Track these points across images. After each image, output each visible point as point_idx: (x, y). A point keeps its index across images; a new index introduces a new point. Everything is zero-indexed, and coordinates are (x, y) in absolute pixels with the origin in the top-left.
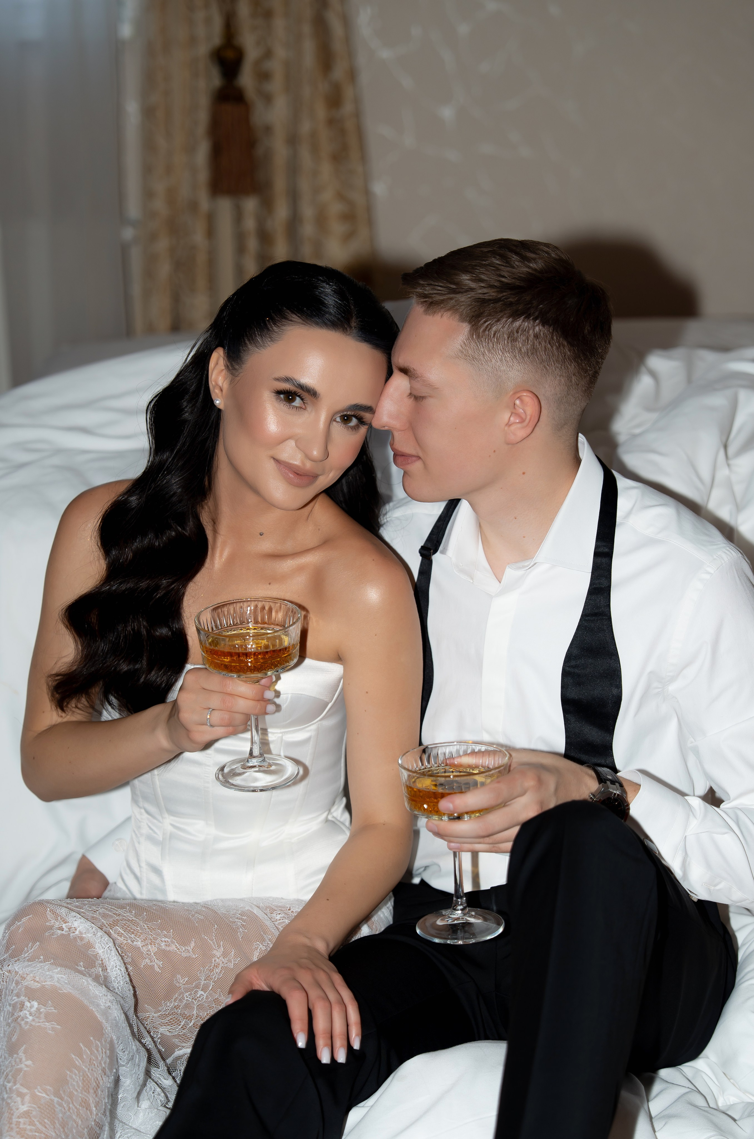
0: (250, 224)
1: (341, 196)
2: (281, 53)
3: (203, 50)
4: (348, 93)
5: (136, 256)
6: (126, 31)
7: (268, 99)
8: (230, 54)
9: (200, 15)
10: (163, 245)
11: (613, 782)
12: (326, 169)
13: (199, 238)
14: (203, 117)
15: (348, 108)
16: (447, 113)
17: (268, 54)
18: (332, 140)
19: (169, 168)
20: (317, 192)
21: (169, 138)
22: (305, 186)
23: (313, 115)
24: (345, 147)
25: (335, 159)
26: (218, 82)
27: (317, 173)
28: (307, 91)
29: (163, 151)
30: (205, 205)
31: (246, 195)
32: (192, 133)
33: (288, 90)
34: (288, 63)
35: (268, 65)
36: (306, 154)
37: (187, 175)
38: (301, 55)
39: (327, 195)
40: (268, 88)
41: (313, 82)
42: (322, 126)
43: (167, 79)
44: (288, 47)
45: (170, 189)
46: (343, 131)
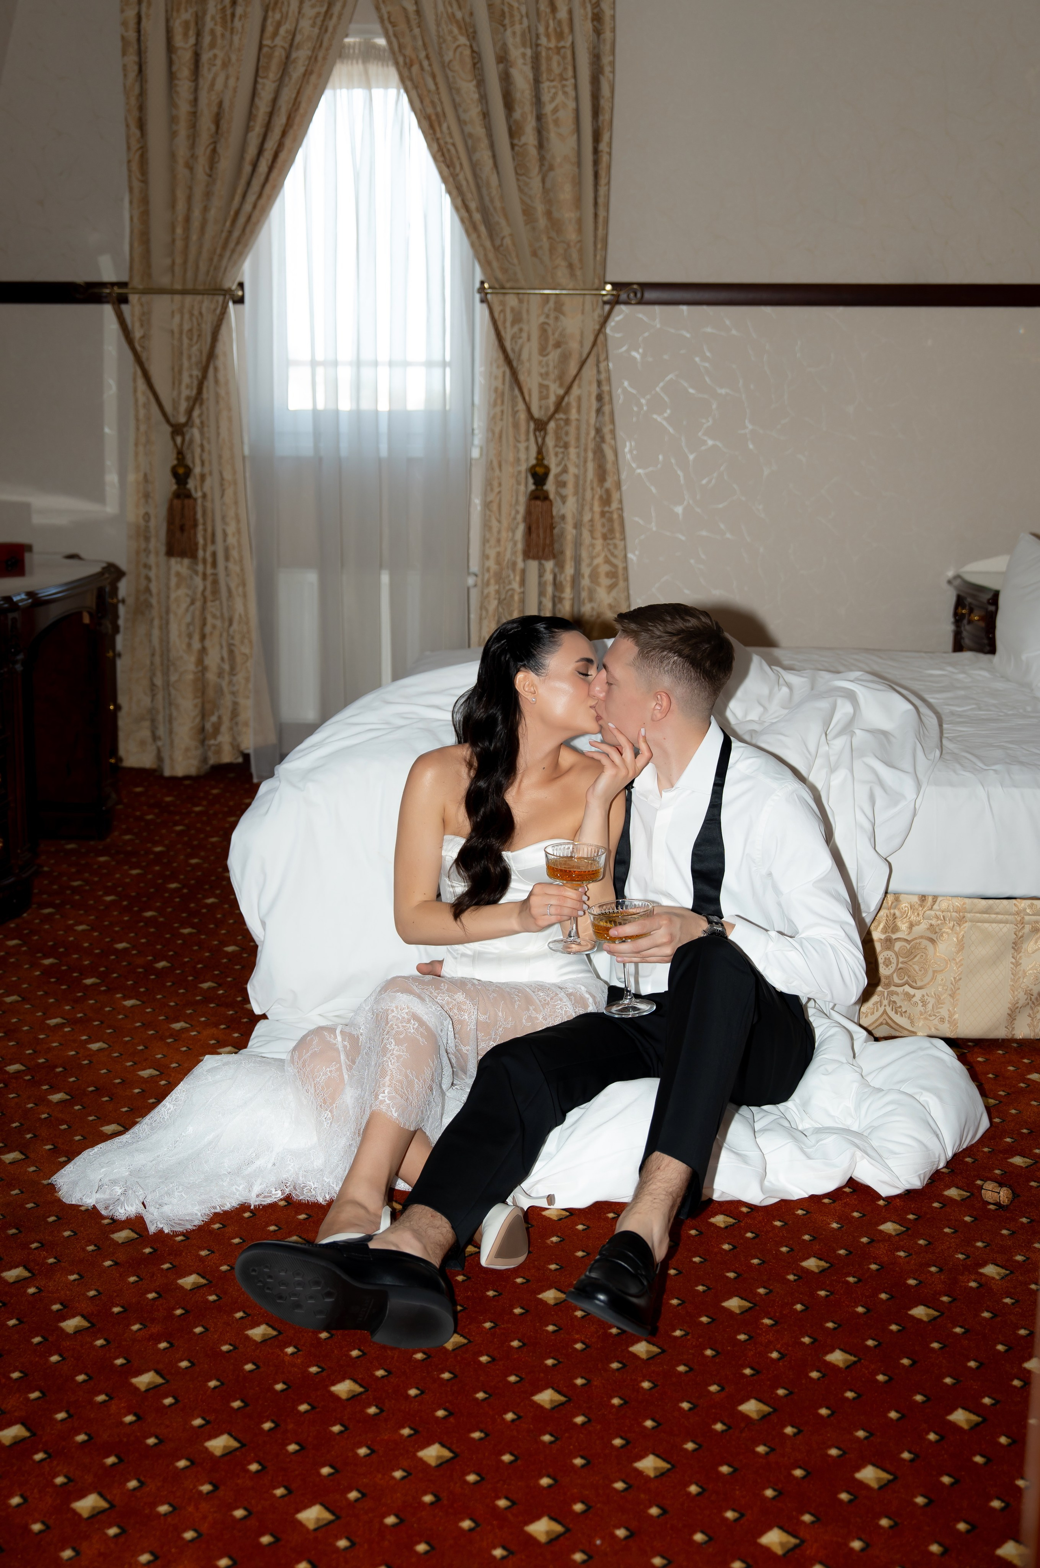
0: (549, 577)
1: (607, 561)
2: (572, 470)
3: (523, 467)
4: (615, 496)
5: (474, 594)
6: (475, 453)
7: (564, 499)
8: (540, 470)
9: (522, 446)
10: (492, 588)
11: (717, 923)
12: (599, 543)
13: (516, 585)
14: (522, 509)
15: (615, 505)
16: (679, 510)
17: (565, 471)
18: (603, 525)
19: (499, 541)
20: (592, 558)
21: (499, 522)
22: (584, 554)
23: (591, 509)
24: (612, 530)
25: (605, 537)
26: (532, 487)
27: (593, 546)
28: (588, 494)
29: (495, 530)
30: (520, 565)
31: (547, 559)
32: (515, 519)
33: (576, 493)
34: (577, 477)
35: (564, 477)
36: (586, 534)
37: (510, 545)
38: (586, 471)
39: (599, 560)
40: (564, 492)
41: (592, 489)
42: (597, 516)
43: (500, 485)
44: (577, 466)
45: (498, 554)
46: (611, 520)
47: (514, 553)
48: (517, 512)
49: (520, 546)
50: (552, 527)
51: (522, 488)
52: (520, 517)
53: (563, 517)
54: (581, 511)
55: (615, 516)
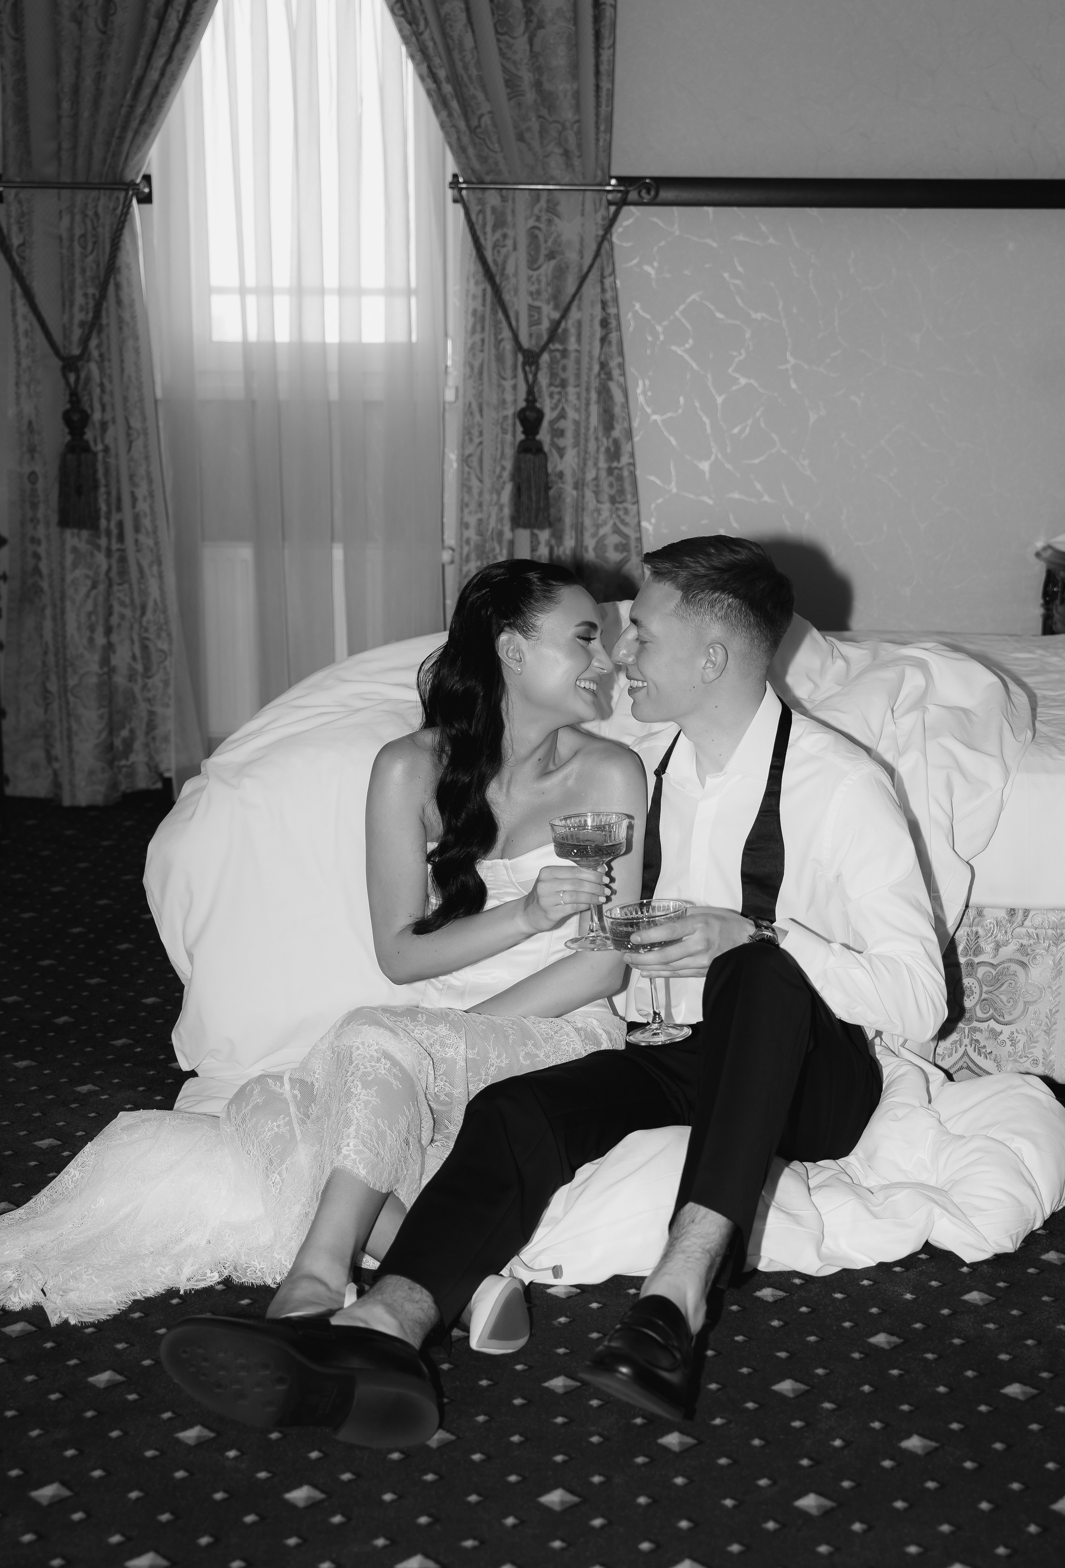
1: (616, 531)
2: (571, 414)
3: (510, 411)
4: (626, 448)
5: (451, 572)
6: (450, 395)
7: (561, 452)
8: (531, 415)
9: (508, 384)
11: (767, 928)
12: (606, 507)
14: (509, 464)
15: (625, 460)
16: (705, 466)
17: (562, 416)
18: (611, 485)
19: (480, 505)
20: (598, 526)
21: (481, 481)
22: (588, 521)
23: (596, 464)
24: (621, 492)
25: (613, 500)
26: (521, 437)
27: (598, 511)
28: (592, 446)
29: (475, 491)
30: (508, 535)
31: (541, 527)
32: (500, 476)
33: (576, 444)
34: (577, 423)
35: (562, 424)
36: (589, 495)
37: (494, 510)
38: (588, 416)
39: (606, 530)
40: (561, 442)
41: (597, 439)
42: (603, 474)
43: (481, 434)
44: (577, 410)
45: (480, 521)
46: (620, 478)
47: (500, 520)
48: (503, 468)
49: (507, 511)
50: (548, 488)
51: (509, 437)
52: (506, 475)
53: (561, 475)
54: (583, 469)
55: (626, 473)
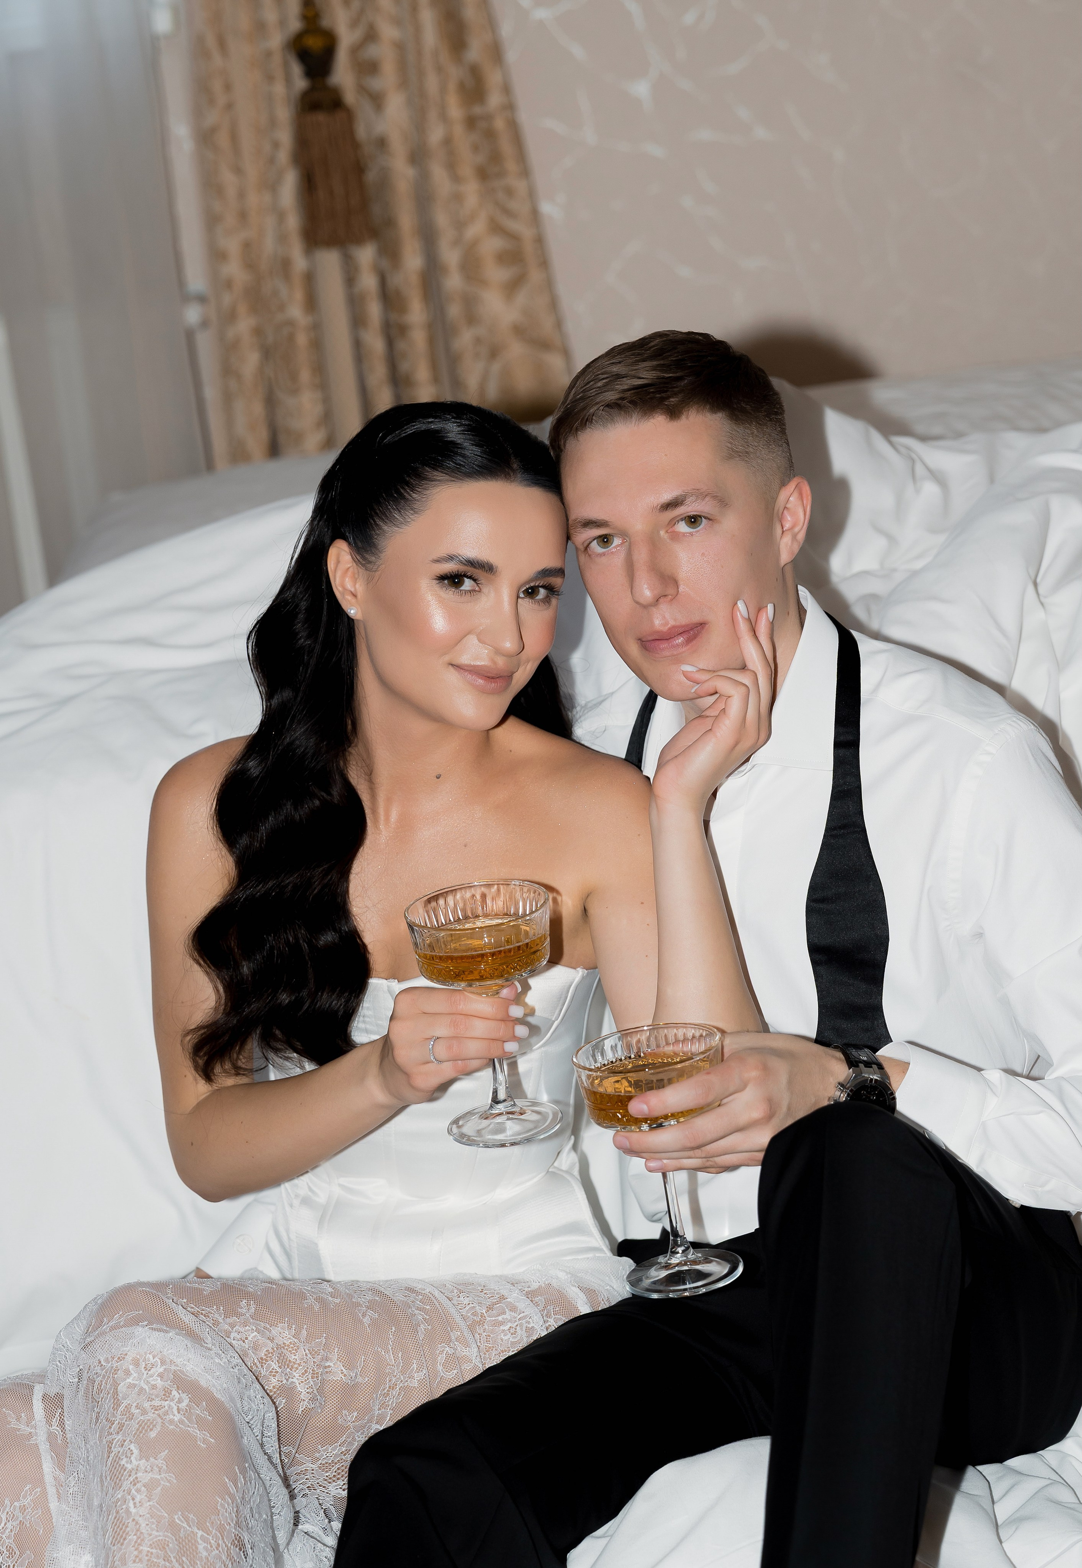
0: (368, 282)
1: (496, 228)
2: (388, 32)
3: (276, 40)
4: (493, 79)
5: (206, 344)
6: (163, 22)
7: (377, 100)
8: (314, 43)
10: (244, 325)
11: (868, 1064)
12: (471, 190)
13: (296, 312)
14: (285, 137)
15: (494, 100)
16: (641, 89)
17: (371, 36)
18: (476, 148)
19: (243, 216)
20: (460, 225)
21: (238, 170)
22: (442, 219)
23: (444, 117)
24: (496, 157)
25: (483, 174)
26: (300, 83)
27: (458, 198)
28: (432, 83)
29: (231, 192)
30: (300, 263)
31: (359, 241)
32: (272, 160)
33: (404, 83)
34: (400, 47)
35: (372, 51)
36: (438, 174)
37: (270, 222)
38: (418, 30)
39: (476, 229)
40: (376, 84)
41: (440, 69)
42: (459, 130)
43: (228, 87)
44: (397, 22)
45: (247, 246)
46: (490, 134)
47: (282, 238)
48: (276, 145)
49: (293, 222)
50: (359, 169)
51: (279, 89)
52: (284, 156)
53: (382, 143)
54: (420, 124)
55: (499, 124)
